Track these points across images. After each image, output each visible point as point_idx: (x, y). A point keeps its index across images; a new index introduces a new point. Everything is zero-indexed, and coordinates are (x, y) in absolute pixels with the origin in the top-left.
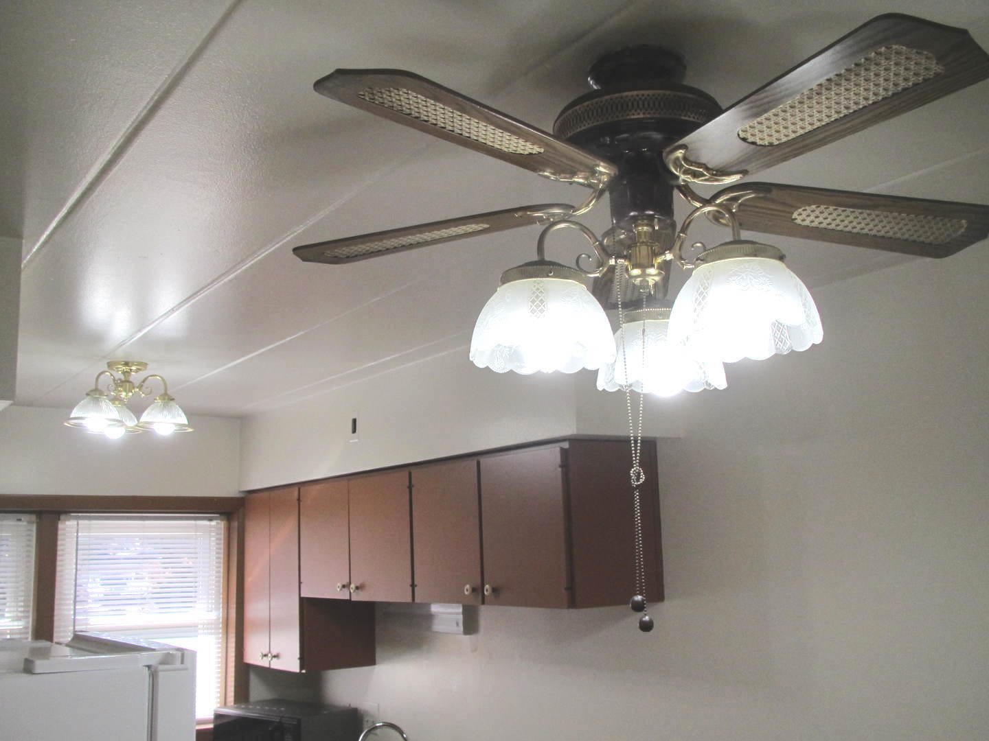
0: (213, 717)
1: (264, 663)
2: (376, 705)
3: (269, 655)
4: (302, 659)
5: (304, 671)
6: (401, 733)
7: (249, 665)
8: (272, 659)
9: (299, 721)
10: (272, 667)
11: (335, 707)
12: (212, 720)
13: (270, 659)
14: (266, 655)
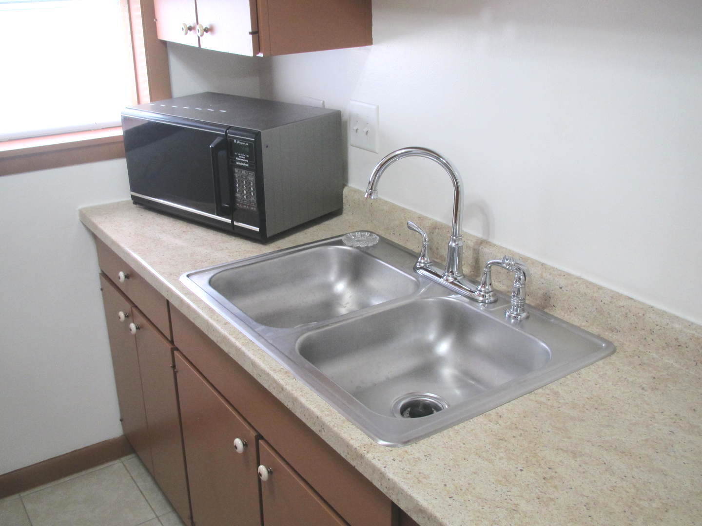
0: (121, 121)
1: (190, 40)
2: (374, 107)
3: (198, 27)
4: (255, 32)
5: (261, 55)
6: (437, 156)
7: (165, 43)
8: (202, 35)
9: (258, 135)
10: (203, 46)
11: (303, 108)
12: (121, 124)
13: (199, 34)
14: (190, 29)
